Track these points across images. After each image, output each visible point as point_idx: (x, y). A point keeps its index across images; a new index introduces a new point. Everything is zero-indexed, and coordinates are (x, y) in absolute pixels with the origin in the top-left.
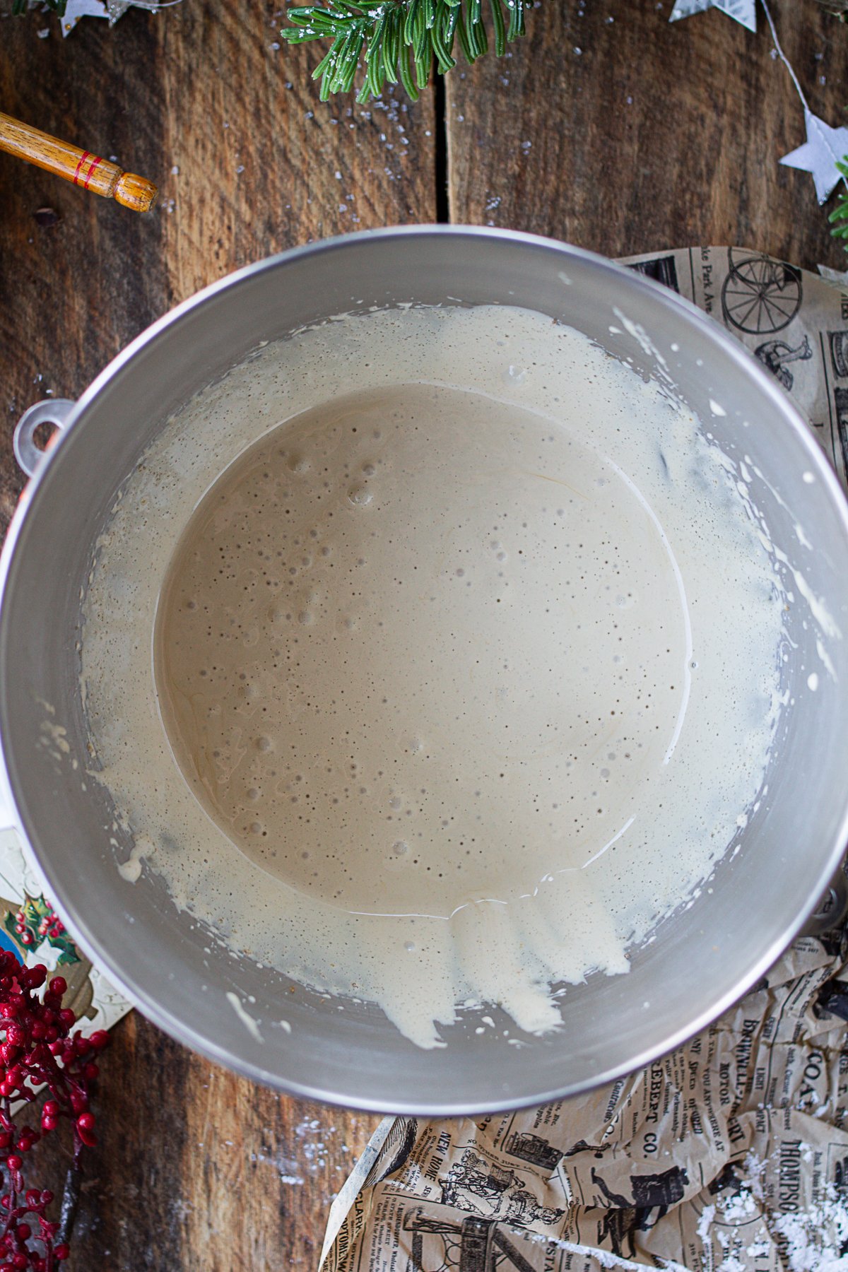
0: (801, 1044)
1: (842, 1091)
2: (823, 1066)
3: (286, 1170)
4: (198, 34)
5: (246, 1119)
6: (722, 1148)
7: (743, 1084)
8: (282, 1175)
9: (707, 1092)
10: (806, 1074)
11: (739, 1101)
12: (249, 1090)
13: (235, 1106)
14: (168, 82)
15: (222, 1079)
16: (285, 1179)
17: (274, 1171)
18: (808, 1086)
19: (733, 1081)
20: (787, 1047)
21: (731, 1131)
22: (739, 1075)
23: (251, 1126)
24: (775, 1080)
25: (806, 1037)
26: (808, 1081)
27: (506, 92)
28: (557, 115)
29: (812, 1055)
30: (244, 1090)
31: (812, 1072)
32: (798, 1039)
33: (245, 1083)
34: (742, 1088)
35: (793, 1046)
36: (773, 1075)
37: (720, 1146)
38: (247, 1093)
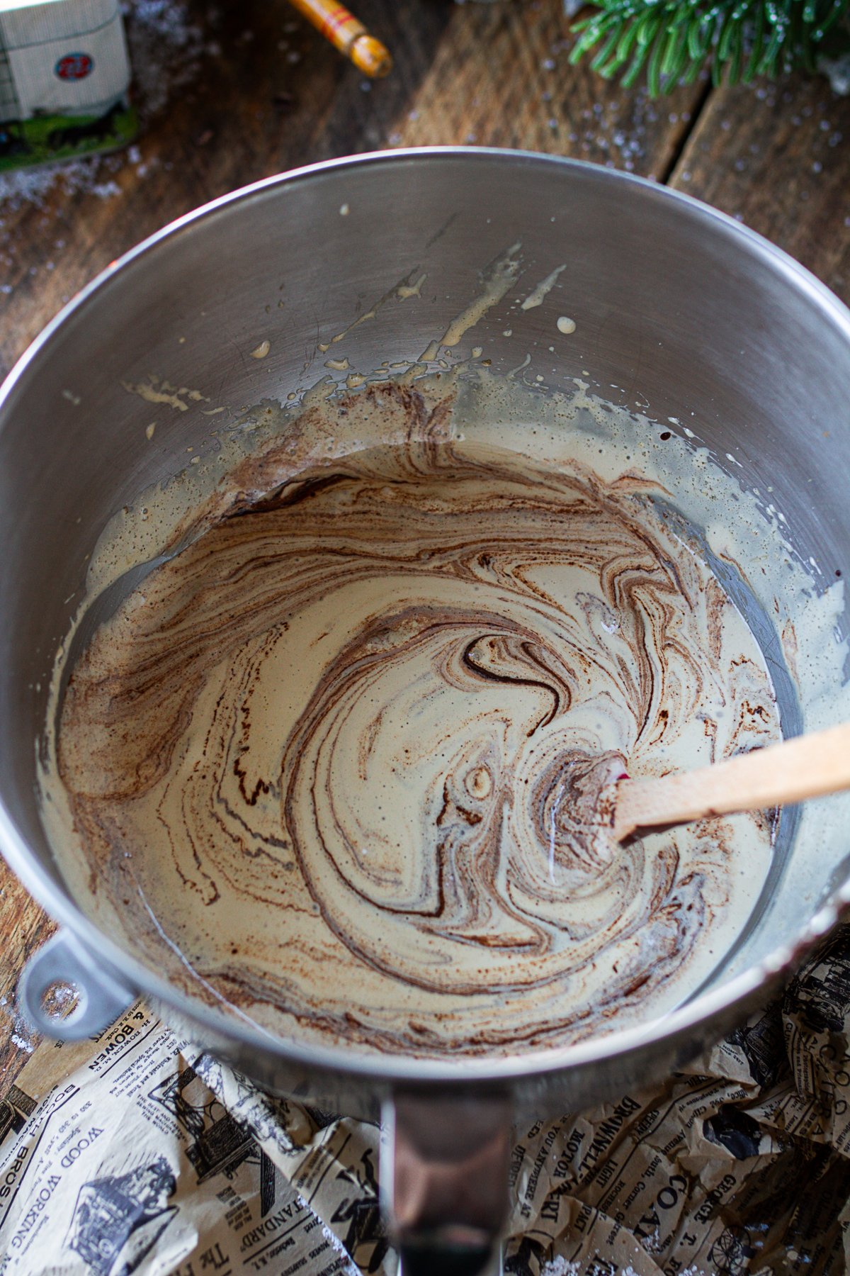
0: (672, 1158)
1: (687, 1241)
2: (682, 1198)
3: (22, 1029)
4: (488, 31)
5: (11, 954)
6: (528, 1216)
7: (588, 1167)
8: (14, 1033)
9: (544, 1151)
10: (659, 1199)
11: (573, 1185)
12: (31, 926)
13: (8, 935)
14: (444, 54)
15: (11, 901)
16: (15, 1039)
17: (9, 1024)
18: (655, 1214)
19: (579, 1158)
20: (654, 1153)
21: (547, 1205)
22: (588, 1155)
23: (12, 964)
24: (622, 1184)
25: (680, 1155)
26: (657, 1208)
27: (738, 174)
28: (775, 207)
29: (677, 1178)
30: (27, 923)
31: (666, 1197)
32: (673, 1150)
33: (31, 916)
34: (585, 1172)
35: (661, 1156)
36: (623, 1178)
37: (525, 1212)
38: (28, 928)
